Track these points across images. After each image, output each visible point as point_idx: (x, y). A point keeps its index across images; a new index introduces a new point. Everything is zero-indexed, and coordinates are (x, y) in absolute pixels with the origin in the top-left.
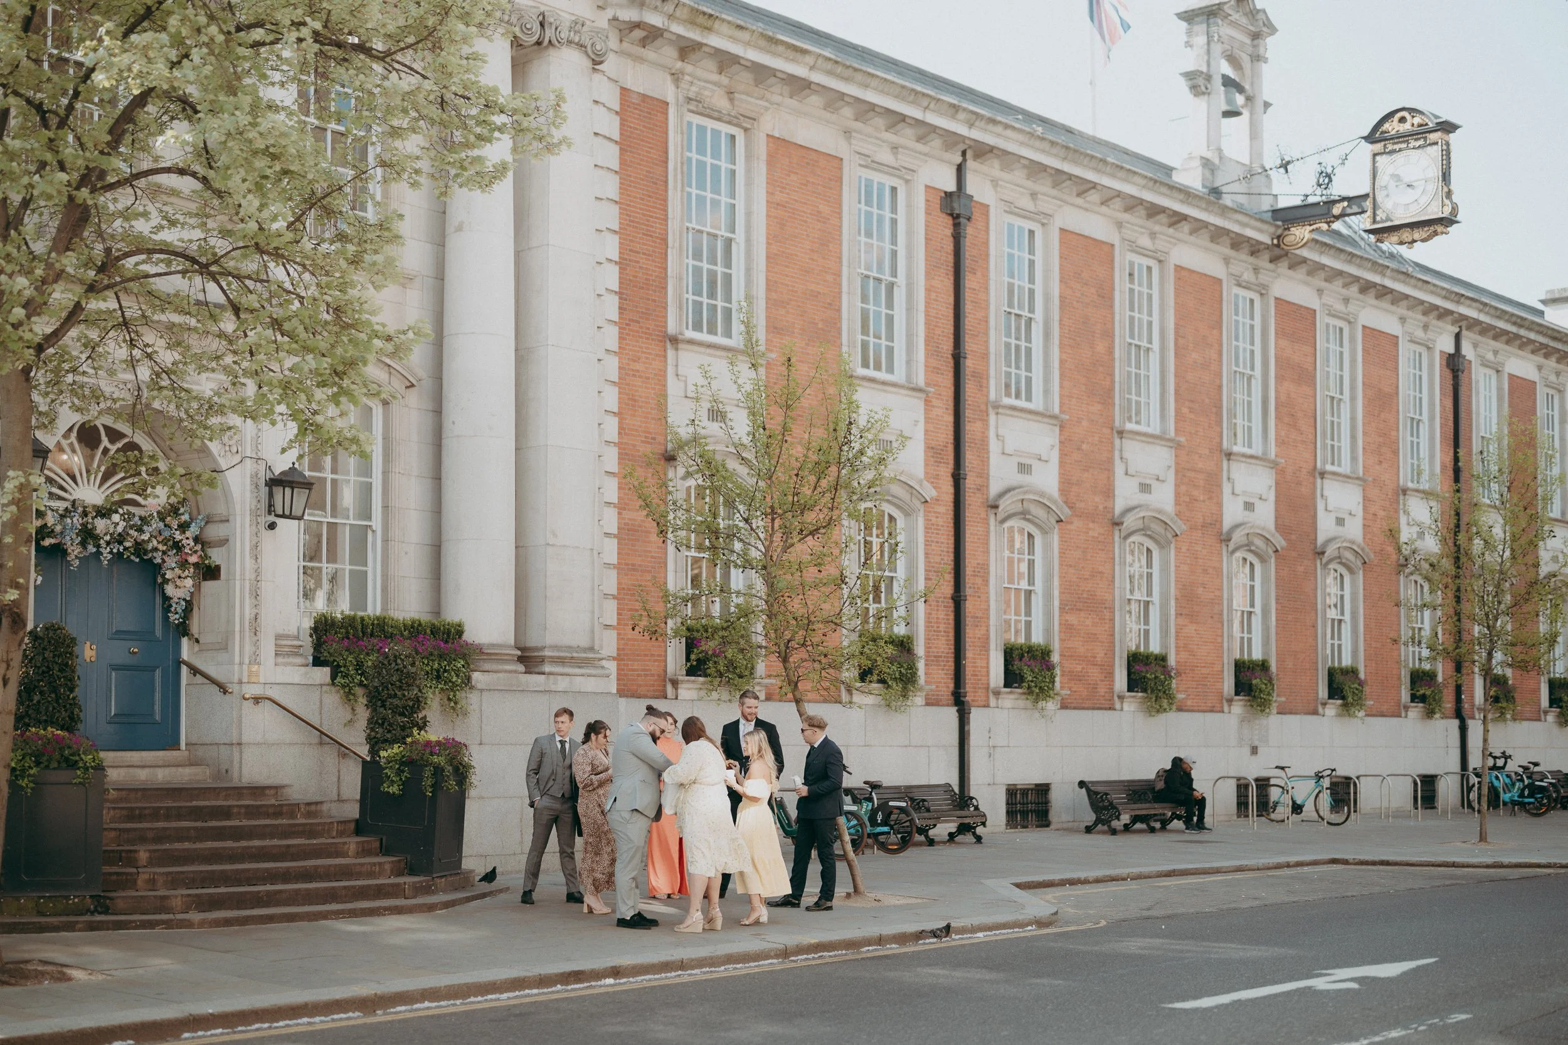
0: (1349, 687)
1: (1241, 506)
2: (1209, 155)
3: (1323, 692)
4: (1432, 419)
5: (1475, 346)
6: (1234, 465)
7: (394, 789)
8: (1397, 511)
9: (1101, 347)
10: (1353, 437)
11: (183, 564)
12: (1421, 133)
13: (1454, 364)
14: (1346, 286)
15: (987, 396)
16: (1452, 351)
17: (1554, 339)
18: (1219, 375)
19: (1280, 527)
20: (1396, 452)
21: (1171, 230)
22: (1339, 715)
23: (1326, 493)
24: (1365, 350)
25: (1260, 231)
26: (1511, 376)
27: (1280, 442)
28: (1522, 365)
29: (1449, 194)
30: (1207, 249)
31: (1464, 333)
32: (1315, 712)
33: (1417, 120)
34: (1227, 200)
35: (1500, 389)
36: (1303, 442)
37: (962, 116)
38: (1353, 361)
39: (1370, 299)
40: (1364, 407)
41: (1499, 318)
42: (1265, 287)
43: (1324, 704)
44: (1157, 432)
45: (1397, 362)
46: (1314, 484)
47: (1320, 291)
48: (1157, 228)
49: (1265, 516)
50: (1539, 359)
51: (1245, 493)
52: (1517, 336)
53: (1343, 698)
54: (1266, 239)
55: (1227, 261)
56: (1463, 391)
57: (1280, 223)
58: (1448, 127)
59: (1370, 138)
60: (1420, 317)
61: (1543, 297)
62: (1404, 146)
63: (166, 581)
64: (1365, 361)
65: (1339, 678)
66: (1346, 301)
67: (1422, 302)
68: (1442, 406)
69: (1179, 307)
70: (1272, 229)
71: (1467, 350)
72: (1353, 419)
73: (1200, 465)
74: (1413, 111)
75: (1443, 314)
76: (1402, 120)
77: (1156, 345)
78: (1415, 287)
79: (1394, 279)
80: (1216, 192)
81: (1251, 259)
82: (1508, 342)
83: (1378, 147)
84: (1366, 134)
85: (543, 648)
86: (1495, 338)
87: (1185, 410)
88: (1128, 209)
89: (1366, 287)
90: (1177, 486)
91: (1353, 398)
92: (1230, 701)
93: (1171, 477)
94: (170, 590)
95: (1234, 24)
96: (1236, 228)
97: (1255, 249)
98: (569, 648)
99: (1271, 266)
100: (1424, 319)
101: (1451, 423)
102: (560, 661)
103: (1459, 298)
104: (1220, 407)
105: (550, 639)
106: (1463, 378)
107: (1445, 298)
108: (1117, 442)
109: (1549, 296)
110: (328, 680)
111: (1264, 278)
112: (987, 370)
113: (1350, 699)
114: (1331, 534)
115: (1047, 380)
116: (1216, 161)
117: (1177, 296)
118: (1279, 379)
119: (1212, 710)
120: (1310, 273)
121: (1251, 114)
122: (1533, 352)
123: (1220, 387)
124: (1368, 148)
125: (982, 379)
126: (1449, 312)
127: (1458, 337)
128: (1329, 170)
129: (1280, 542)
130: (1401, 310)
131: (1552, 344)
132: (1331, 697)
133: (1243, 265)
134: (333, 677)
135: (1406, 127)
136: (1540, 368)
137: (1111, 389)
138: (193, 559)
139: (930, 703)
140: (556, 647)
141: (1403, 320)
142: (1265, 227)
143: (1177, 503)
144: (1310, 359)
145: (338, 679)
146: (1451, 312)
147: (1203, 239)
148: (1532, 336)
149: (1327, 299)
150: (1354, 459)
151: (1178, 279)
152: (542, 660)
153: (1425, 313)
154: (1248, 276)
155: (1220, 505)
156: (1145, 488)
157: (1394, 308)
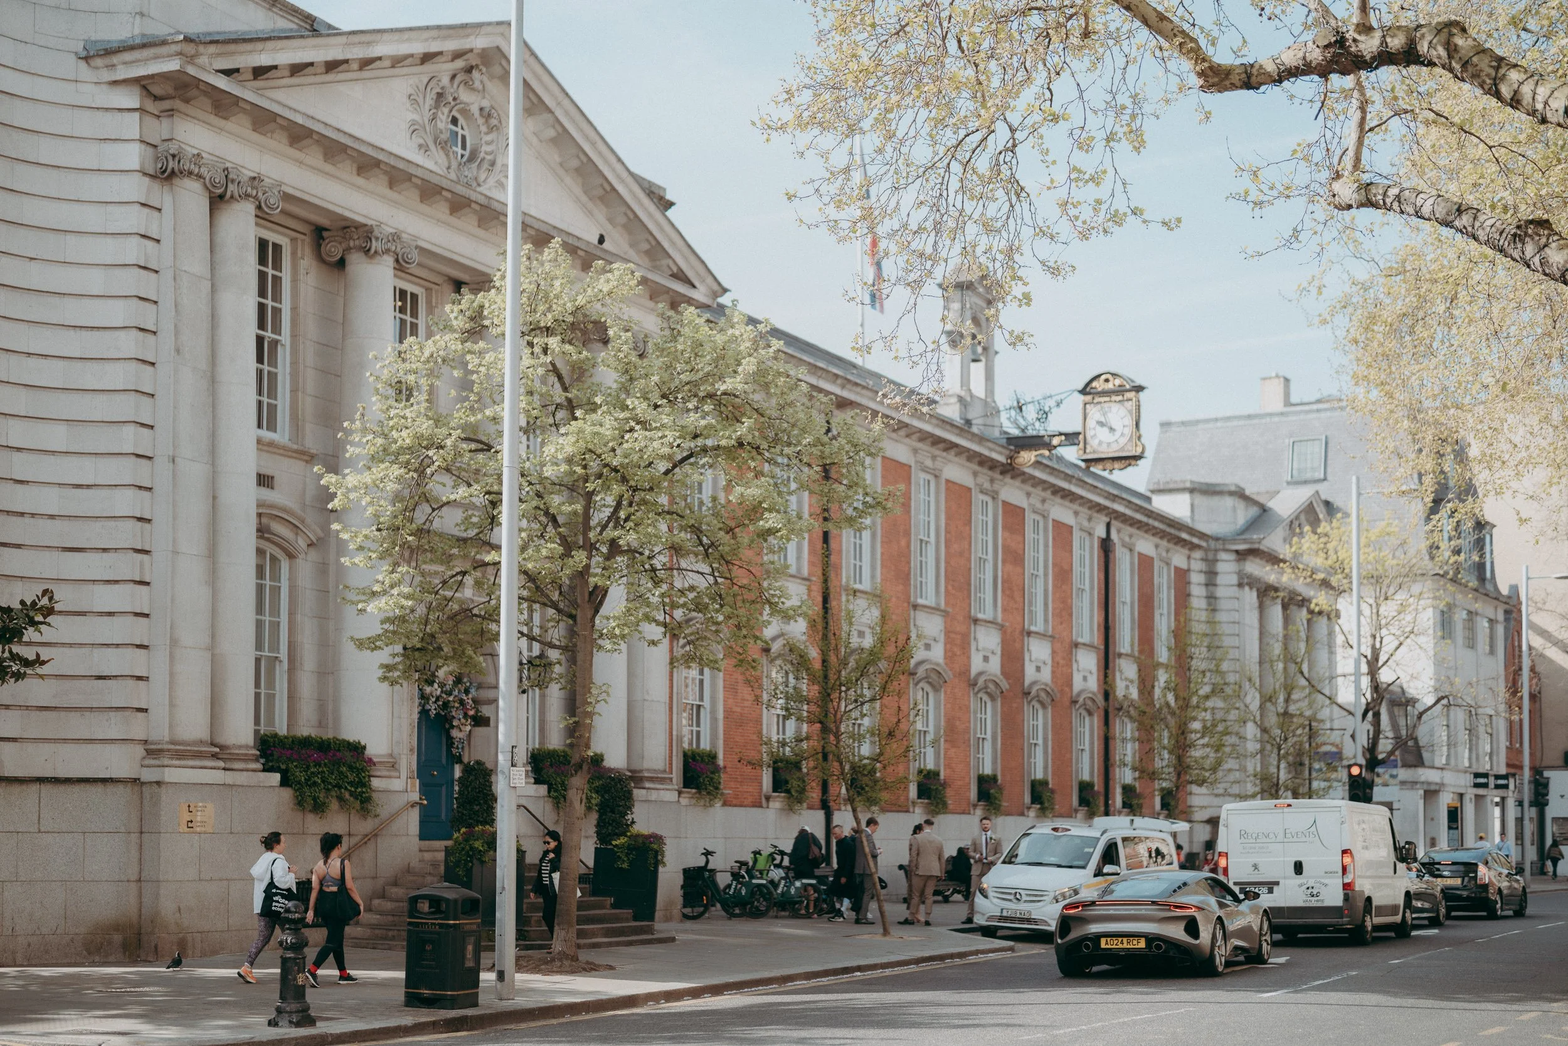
0: (1046, 795)
1: (981, 659)
2: (963, 394)
3: (1027, 799)
4: (1092, 588)
5: (1119, 531)
6: (978, 628)
7: (625, 866)
8: (1071, 660)
9: (903, 543)
10: (1046, 604)
11: (466, 716)
12: (1120, 391)
13: (1106, 546)
14: (1044, 490)
15: (841, 581)
16: (1104, 535)
17: (1170, 525)
18: (969, 560)
19: (1004, 673)
20: (1071, 615)
21: (945, 454)
22: (1037, 817)
23: (1031, 648)
24: (1054, 539)
25: (1001, 453)
26: (1139, 554)
27: (1004, 610)
28: (1146, 545)
29: (1139, 438)
30: (963, 466)
31: (1113, 522)
32: (1022, 814)
33: (1118, 382)
34: (975, 429)
35: (1132, 564)
36: (1017, 609)
37: (839, 381)
38: (1046, 546)
39: (1058, 500)
40: (1054, 581)
41: (1137, 511)
42: (997, 493)
43: (1029, 808)
44: (933, 605)
45: (1072, 546)
46: (1023, 641)
47: (1028, 494)
48: (937, 452)
49: (995, 666)
50: (1157, 540)
51: (984, 649)
52: (1147, 524)
53: (1041, 803)
54: (1002, 459)
55: (975, 474)
56: (1111, 566)
57: (1012, 447)
58: (1139, 389)
59: (1083, 392)
60: (1086, 511)
61: (1152, 488)
62: (1107, 399)
63: (453, 727)
64: (1054, 546)
65: (1039, 788)
66: (1044, 501)
67: (1091, 501)
68: (1099, 579)
69: (948, 509)
70: (1007, 452)
71: (1114, 535)
72: (1046, 591)
73: (958, 629)
74: (1114, 375)
75: (1100, 508)
76: (1107, 380)
77: (932, 539)
78: (1089, 490)
79: (1076, 485)
80: (968, 422)
81: (990, 473)
82: (1138, 528)
83: (1088, 398)
84: (1080, 387)
85: (641, 771)
86: (1131, 525)
87: (950, 588)
88: (921, 440)
89: (1057, 491)
90: (945, 644)
91: (1046, 575)
92: (975, 806)
93: (942, 638)
94: (455, 733)
95: (979, 295)
96: (986, 452)
97: (992, 465)
98: (655, 771)
99: (1000, 477)
100: (1089, 512)
101: (1103, 592)
102: (651, 779)
103: (1114, 498)
104: (969, 585)
105: (647, 764)
106: (1111, 556)
107: (1106, 498)
108: (912, 612)
109: (1156, 487)
110: (546, 793)
111: (996, 486)
112: (841, 563)
113: (1046, 805)
114: (1033, 679)
115: (873, 568)
116: (968, 399)
117: (946, 502)
118: (1004, 561)
119: (963, 813)
120: (1023, 482)
121: (987, 361)
122: (1153, 535)
123: (970, 569)
124: (1082, 398)
125: (838, 568)
126: (1106, 508)
127: (1108, 525)
128: (1047, 409)
129: (1005, 685)
130: (1076, 507)
131: (1168, 530)
132: (1033, 802)
133: (984, 479)
134: (549, 792)
135: (1110, 386)
136: (1157, 546)
137: (909, 574)
138: (472, 713)
139: (810, 808)
140: (648, 770)
141: (1076, 513)
142: (1004, 451)
143: (945, 658)
144: (1021, 546)
145: (552, 793)
146: (1108, 508)
147: (962, 460)
148: (1156, 524)
149: (1033, 500)
150: (1046, 621)
151: (947, 489)
152: (641, 779)
153: (1090, 508)
154: (987, 485)
155: (969, 658)
156: (928, 647)
157: (1071, 505)
